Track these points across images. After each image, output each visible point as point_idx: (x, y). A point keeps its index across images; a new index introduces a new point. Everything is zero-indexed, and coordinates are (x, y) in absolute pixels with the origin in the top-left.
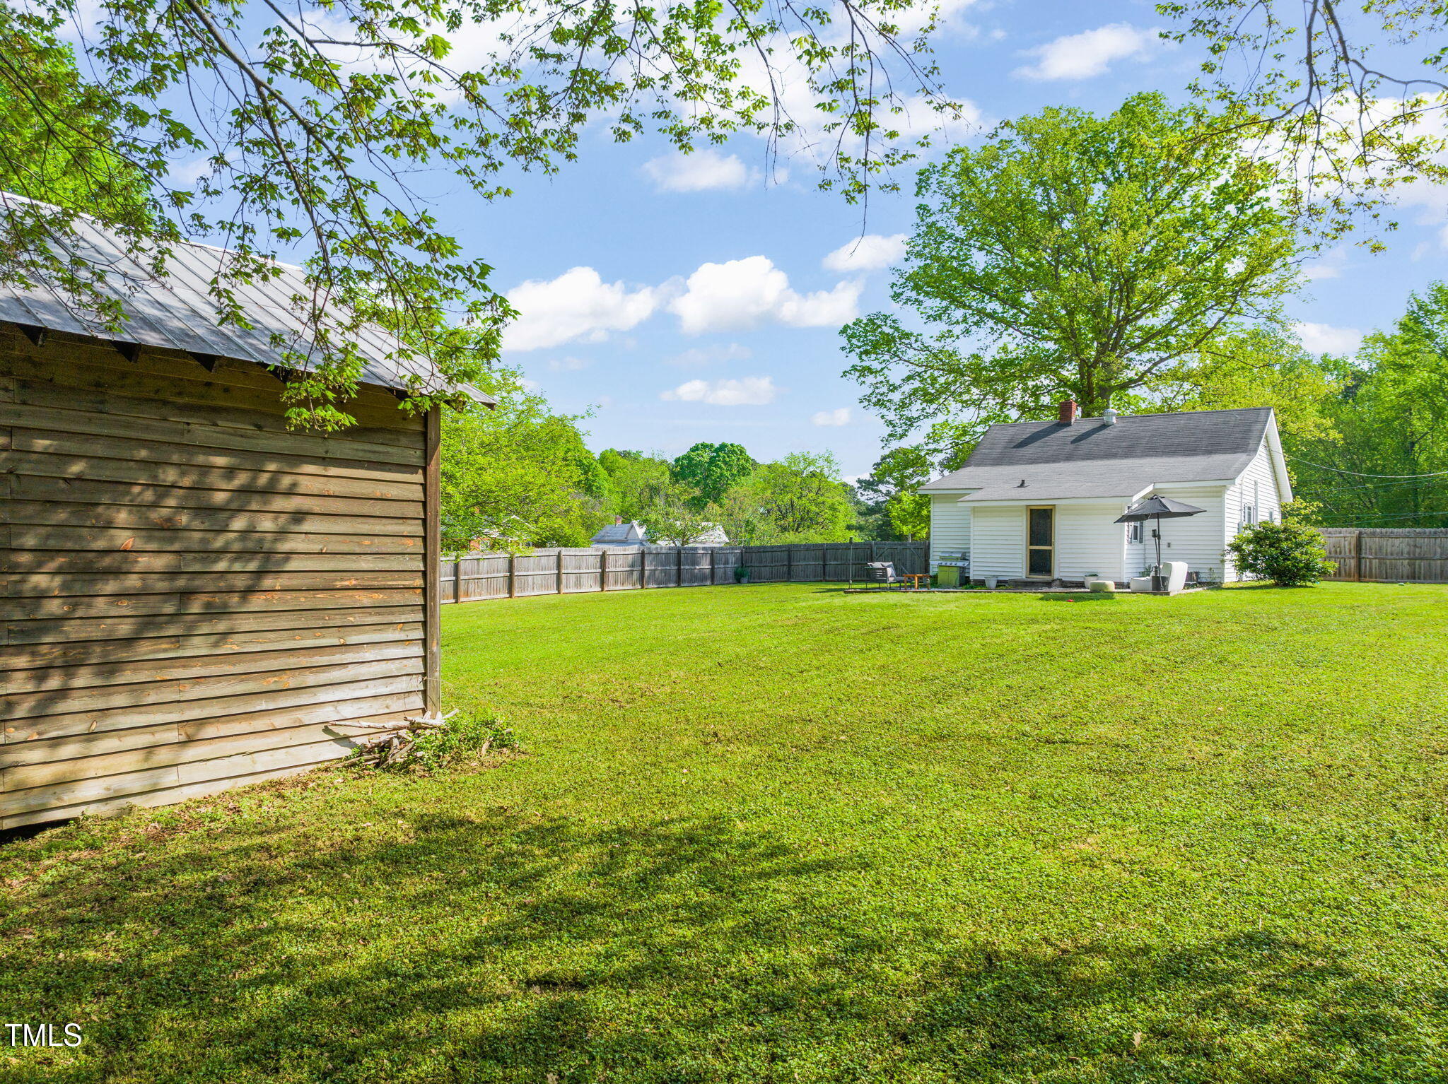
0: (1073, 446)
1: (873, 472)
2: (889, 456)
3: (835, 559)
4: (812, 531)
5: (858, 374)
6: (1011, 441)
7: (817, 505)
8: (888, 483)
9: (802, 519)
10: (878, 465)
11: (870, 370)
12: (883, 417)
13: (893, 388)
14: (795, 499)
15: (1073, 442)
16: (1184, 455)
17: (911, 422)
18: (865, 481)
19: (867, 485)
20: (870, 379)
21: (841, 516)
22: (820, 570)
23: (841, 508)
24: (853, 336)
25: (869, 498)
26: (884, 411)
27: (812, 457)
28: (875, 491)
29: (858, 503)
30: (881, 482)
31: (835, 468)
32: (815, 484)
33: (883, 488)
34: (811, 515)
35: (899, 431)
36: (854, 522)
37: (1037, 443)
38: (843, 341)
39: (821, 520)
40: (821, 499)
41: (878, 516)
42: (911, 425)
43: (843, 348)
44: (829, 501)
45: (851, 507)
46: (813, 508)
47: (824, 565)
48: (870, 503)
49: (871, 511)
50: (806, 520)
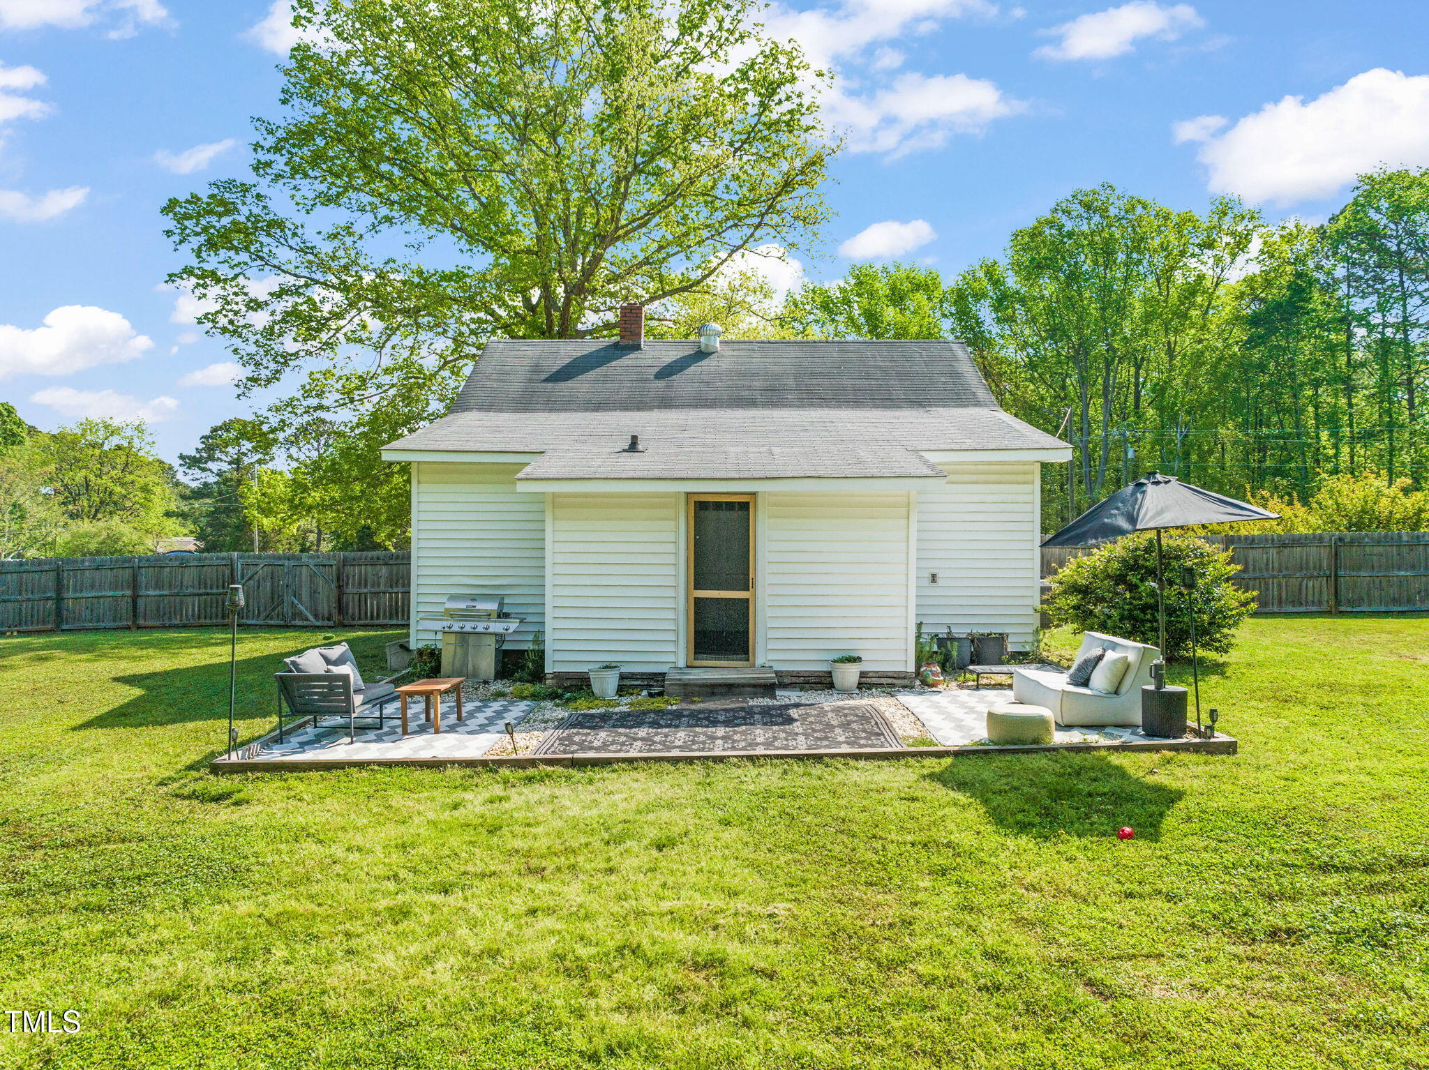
0: (661, 384)
1: (201, 446)
2: (221, 428)
3: (158, 586)
4: (116, 518)
5: (194, 280)
6: (536, 368)
7: (123, 485)
8: (219, 459)
9: (102, 502)
10: (206, 437)
11: (213, 275)
12: (236, 351)
13: (255, 305)
14: (92, 477)
15: (660, 375)
16: (876, 406)
17: (285, 359)
18: (189, 457)
19: (192, 462)
20: (215, 290)
21: (156, 499)
22: (125, 606)
23: (158, 490)
24: (186, 217)
25: (191, 479)
26: (237, 342)
27: (116, 423)
28: (204, 470)
29: (177, 484)
30: (211, 458)
31: (150, 439)
32: (121, 460)
33: (213, 466)
34: (115, 498)
35: (264, 373)
36: (172, 507)
37: (591, 375)
38: (169, 223)
39: (128, 504)
40: (129, 478)
41: (207, 501)
42: (286, 363)
43: (169, 233)
44: (142, 481)
45: (168, 489)
46: (118, 489)
47: (135, 598)
48: (194, 485)
49: (198, 494)
50: (108, 504)
